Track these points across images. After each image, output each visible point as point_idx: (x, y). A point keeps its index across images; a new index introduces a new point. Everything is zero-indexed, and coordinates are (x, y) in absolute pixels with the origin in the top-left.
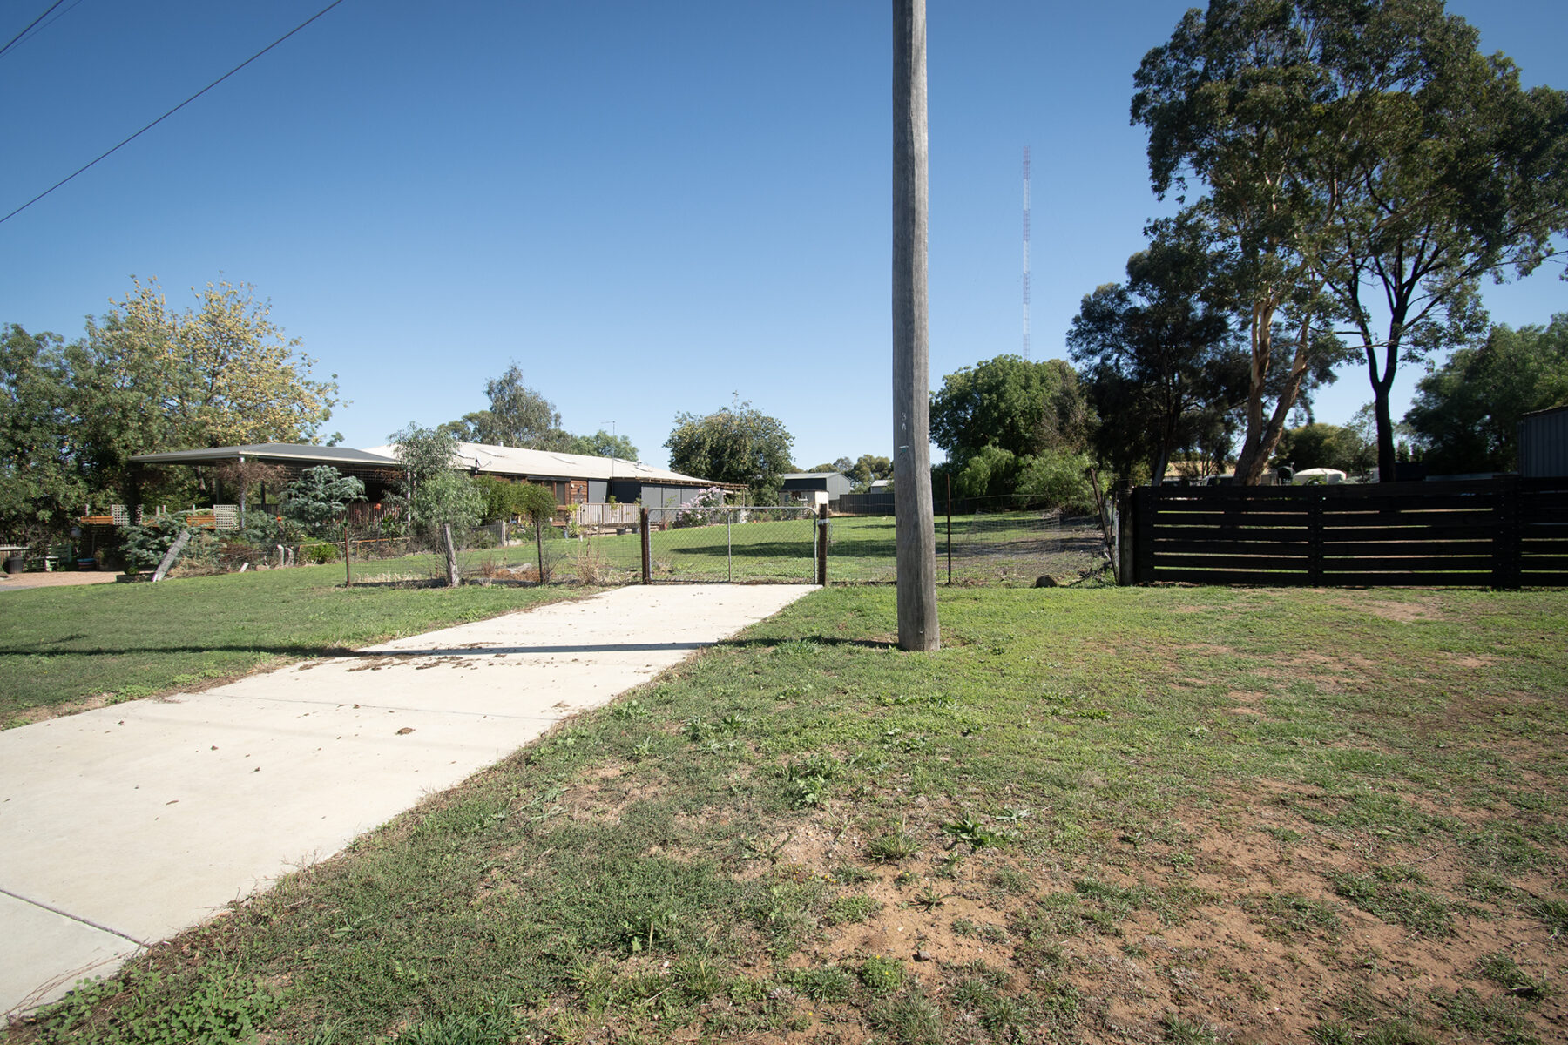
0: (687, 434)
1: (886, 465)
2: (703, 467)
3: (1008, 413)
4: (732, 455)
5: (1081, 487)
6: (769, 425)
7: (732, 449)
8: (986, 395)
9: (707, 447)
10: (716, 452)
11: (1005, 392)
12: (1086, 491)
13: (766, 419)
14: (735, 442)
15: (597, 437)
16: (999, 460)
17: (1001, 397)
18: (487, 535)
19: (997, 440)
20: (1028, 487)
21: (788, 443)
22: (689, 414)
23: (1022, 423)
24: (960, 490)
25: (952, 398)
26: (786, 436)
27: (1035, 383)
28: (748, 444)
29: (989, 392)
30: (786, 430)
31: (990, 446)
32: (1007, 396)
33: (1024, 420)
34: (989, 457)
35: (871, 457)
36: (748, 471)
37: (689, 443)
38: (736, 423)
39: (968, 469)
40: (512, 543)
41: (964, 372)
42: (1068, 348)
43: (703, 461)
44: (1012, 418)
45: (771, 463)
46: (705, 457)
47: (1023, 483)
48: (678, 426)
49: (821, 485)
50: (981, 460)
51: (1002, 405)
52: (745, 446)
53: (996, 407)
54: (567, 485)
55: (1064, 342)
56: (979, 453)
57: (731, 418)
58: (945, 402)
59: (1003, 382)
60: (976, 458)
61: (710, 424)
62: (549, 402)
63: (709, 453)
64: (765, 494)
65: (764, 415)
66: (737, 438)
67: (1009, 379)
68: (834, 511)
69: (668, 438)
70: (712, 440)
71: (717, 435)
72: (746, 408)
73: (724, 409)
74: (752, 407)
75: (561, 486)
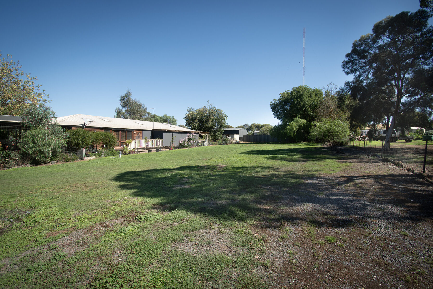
0: (190, 115)
1: (259, 126)
2: (196, 126)
3: (304, 106)
4: (206, 122)
5: (338, 134)
6: (219, 112)
7: (206, 120)
8: (296, 99)
9: (198, 119)
10: (201, 121)
11: (303, 98)
12: (341, 135)
13: (218, 110)
14: (207, 118)
15: (164, 116)
16: (300, 123)
17: (301, 100)
18: (70, 156)
19: (300, 116)
20: (315, 133)
21: (225, 118)
22: (192, 108)
23: (309, 109)
24: (286, 134)
25: (283, 101)
26: (225, 116)
27: (313, 95)
28: (211, 118)
29: (297, 98)
30: (225, 114)
31: (297, 118)
32: (304, 100)
33: (310, 109)
34: (297, 122)
35: (255, 124)
36: (211, 128)
37: (191, 118)
38: (207, 111)
39: (289, 127)
40: (89, 158)
41: (287, 92)
42: (343, 69)
43: (196, 124)
44: (305, 108)
45: (219, 125)
46: (197, 123)
47: (312, 132)
48: (188, 112)
49: (237, 132)
50: (294, 123)
51: (302, 103)
52: (210, 119)
53: (299, 104)
54: (133, 132)
55: (341, 67)
56: (293, 121)
57: (206, 110)
58: (280, 103)
59: (302, 95)
60: (292, 122)
61: (199, 112)
62: (143, 104)
63: (198, 121)
64: (217, 135)
65: (217, 108)
66: (208, 116)
67: (305, 94)
68: (241, 141)
69: (185, 116)
70: (199, 117)
71: (201, 115)
72: (211, 106)
73: (204, 107)
74: (213, 106)
75: (130, 133)
